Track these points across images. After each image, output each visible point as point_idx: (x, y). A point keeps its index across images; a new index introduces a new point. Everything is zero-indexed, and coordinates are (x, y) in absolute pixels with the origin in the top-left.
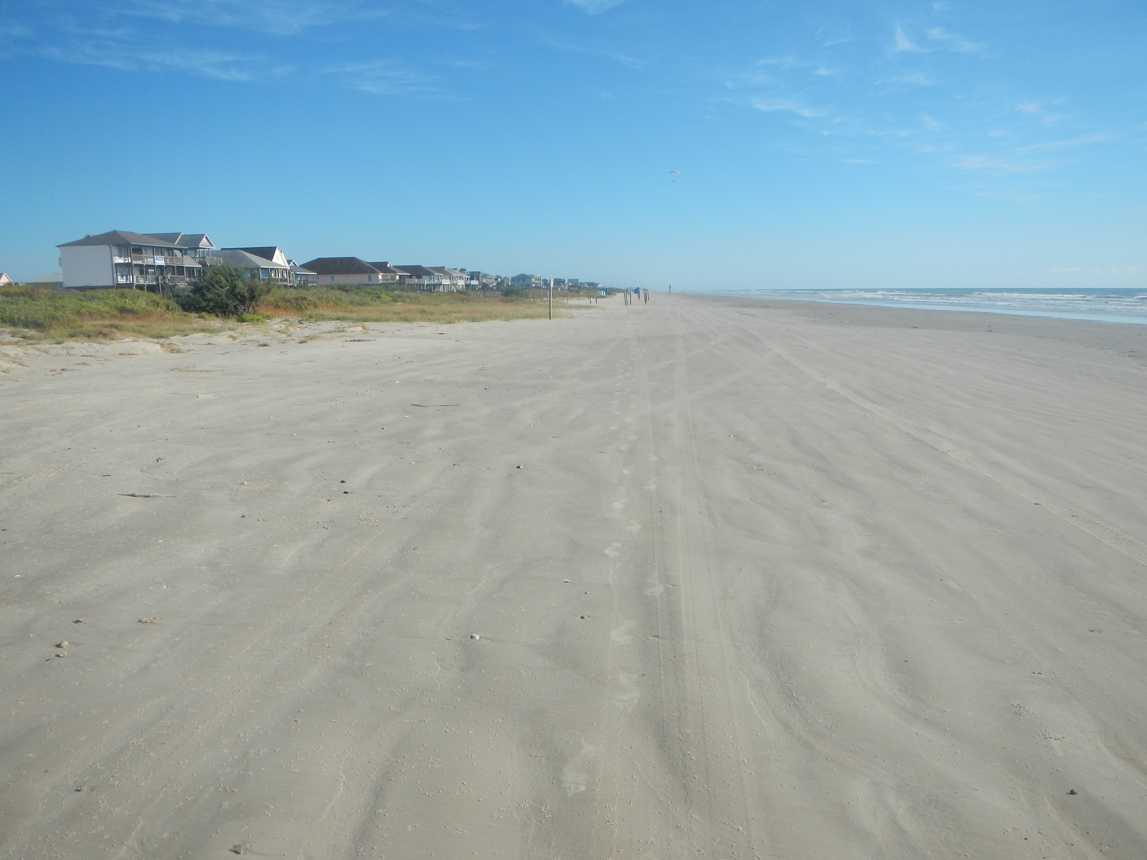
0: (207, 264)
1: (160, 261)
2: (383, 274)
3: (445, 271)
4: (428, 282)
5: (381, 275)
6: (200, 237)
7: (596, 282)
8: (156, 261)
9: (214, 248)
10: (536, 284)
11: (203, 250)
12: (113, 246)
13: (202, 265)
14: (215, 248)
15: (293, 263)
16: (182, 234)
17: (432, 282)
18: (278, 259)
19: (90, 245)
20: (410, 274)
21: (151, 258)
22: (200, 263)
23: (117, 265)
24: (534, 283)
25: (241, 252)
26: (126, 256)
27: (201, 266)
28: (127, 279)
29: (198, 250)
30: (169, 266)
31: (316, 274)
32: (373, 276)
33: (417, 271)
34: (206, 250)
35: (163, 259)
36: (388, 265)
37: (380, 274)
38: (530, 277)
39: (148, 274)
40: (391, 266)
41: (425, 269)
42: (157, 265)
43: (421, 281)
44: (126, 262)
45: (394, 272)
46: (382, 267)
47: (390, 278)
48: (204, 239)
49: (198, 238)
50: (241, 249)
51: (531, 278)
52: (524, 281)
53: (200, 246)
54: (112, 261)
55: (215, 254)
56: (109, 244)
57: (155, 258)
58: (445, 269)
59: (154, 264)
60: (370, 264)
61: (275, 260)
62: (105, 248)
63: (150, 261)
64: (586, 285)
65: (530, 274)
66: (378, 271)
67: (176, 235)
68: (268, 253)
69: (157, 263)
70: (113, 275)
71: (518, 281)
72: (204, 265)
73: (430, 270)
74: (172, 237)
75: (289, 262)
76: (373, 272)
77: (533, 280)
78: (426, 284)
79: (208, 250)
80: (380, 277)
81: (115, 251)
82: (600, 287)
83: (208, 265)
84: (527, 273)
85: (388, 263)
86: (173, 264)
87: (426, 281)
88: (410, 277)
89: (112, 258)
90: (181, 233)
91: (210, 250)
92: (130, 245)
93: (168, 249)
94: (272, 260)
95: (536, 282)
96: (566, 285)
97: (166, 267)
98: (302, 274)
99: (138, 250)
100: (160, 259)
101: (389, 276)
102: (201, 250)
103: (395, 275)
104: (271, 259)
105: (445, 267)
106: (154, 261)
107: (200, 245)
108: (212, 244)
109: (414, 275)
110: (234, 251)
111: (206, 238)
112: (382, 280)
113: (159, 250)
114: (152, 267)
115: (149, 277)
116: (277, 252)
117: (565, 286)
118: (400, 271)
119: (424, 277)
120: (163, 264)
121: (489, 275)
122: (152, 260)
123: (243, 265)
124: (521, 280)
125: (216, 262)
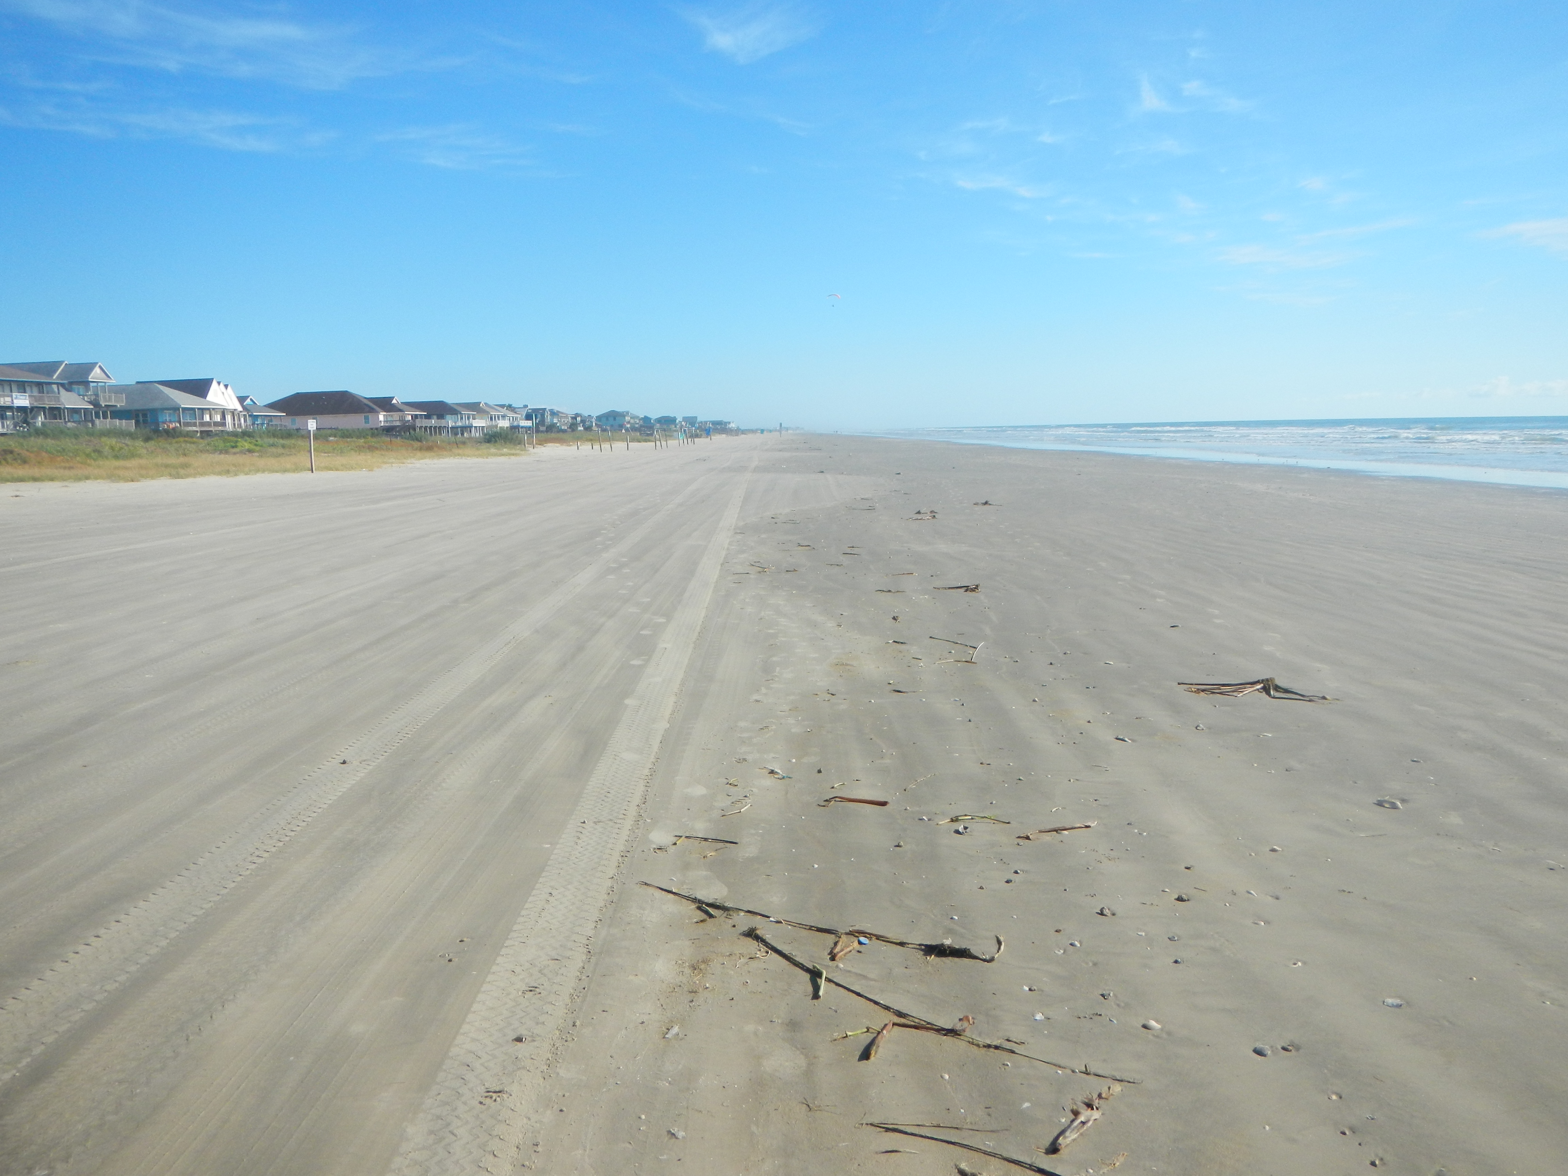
0: (101, 403)
1: (22, 400)
2: (385, 413)
3: (480, 408)
4: (454, 424)
5: (383, 415)
6: (90, 367)
7: (725, 420)
8: (15, 401)
9: (113, 382)
10: (632, 424)
11: (95, 384)
13: (93, 405)
14: (115, 382)
15: (251, 399)
16: (66, 362)
17: (459, 424)
18: (217, 395)
20: (426, 413)
21: (8, 396)
22: (90, 403)
24: (629, 422)
25: (157, 387)
27: (92, 407)
29: (89, 385)
30: (37, 407)
31: (285, 414)
32: (370, 416)
33: (438, 409)
34: (100, 384)
35: (27, 398)
36: (394, 401)
37: (381, 413)
38: (622, 415)
39: (7, 419)
40: (397, 401)
41: (450, 406)
42: (17, 406)
43: (442, 423)
45: (400, 410)
46: (385, 404)
47: (398, 419)
48: (97, 370)
49: (88, 368)
50: (162, 382)
51: (624, 416)
52: (615, 419)
53: (91, 379)
55: (118, 390)
57: (14, 396)
58: (481, 405)
59: (12, 405)
60: (369, 401)
61: (211, 397)
64: (709, 424)
65: (623, 411)
66: (377, 409)
67: (61, 363)
68: (200, 387)
69: (16, 404)
71: (607, 419)
72: (96, 404)
73: (455, 407)
74: (49, 368)
75: (242, 399)
76: (372, 410)
77: (627, 418)
78: (450, 426)
79: (103, 384)
80: (381, 417)
82: (732, 427)
83: (101, 405)
85: (393, 398)
86: (44, 404)
87: (450, 421)
88: (428, 417)
90: (63, 362)
91: (107, 384)
93: (39, 385)
94: (206, 397)
95: (632, 421)
96: (678, 424)
97: (32, 409)
98: (262, 415)
100: (21, 397)
101: (396, 416)
102: (92, 384)
103: (403, 414)
104: (203, 396)
105: (481, 402)
106: (12, 400)
107: (90, 377)
108: (110, 376)
109: (434, 415)
110: (147, 385)
111: (100, 367)
112: (384, 421)
113: (22, 387)
114: (10, 408)
115: (6, 422)
117: (676, 427)
118: (410, 408)
119: (448, 417)
120: (28, 404)
121: (562, 413)
122: (9, 399)
123: (156, 405)
124: (611, 419)
125: (117, 401)
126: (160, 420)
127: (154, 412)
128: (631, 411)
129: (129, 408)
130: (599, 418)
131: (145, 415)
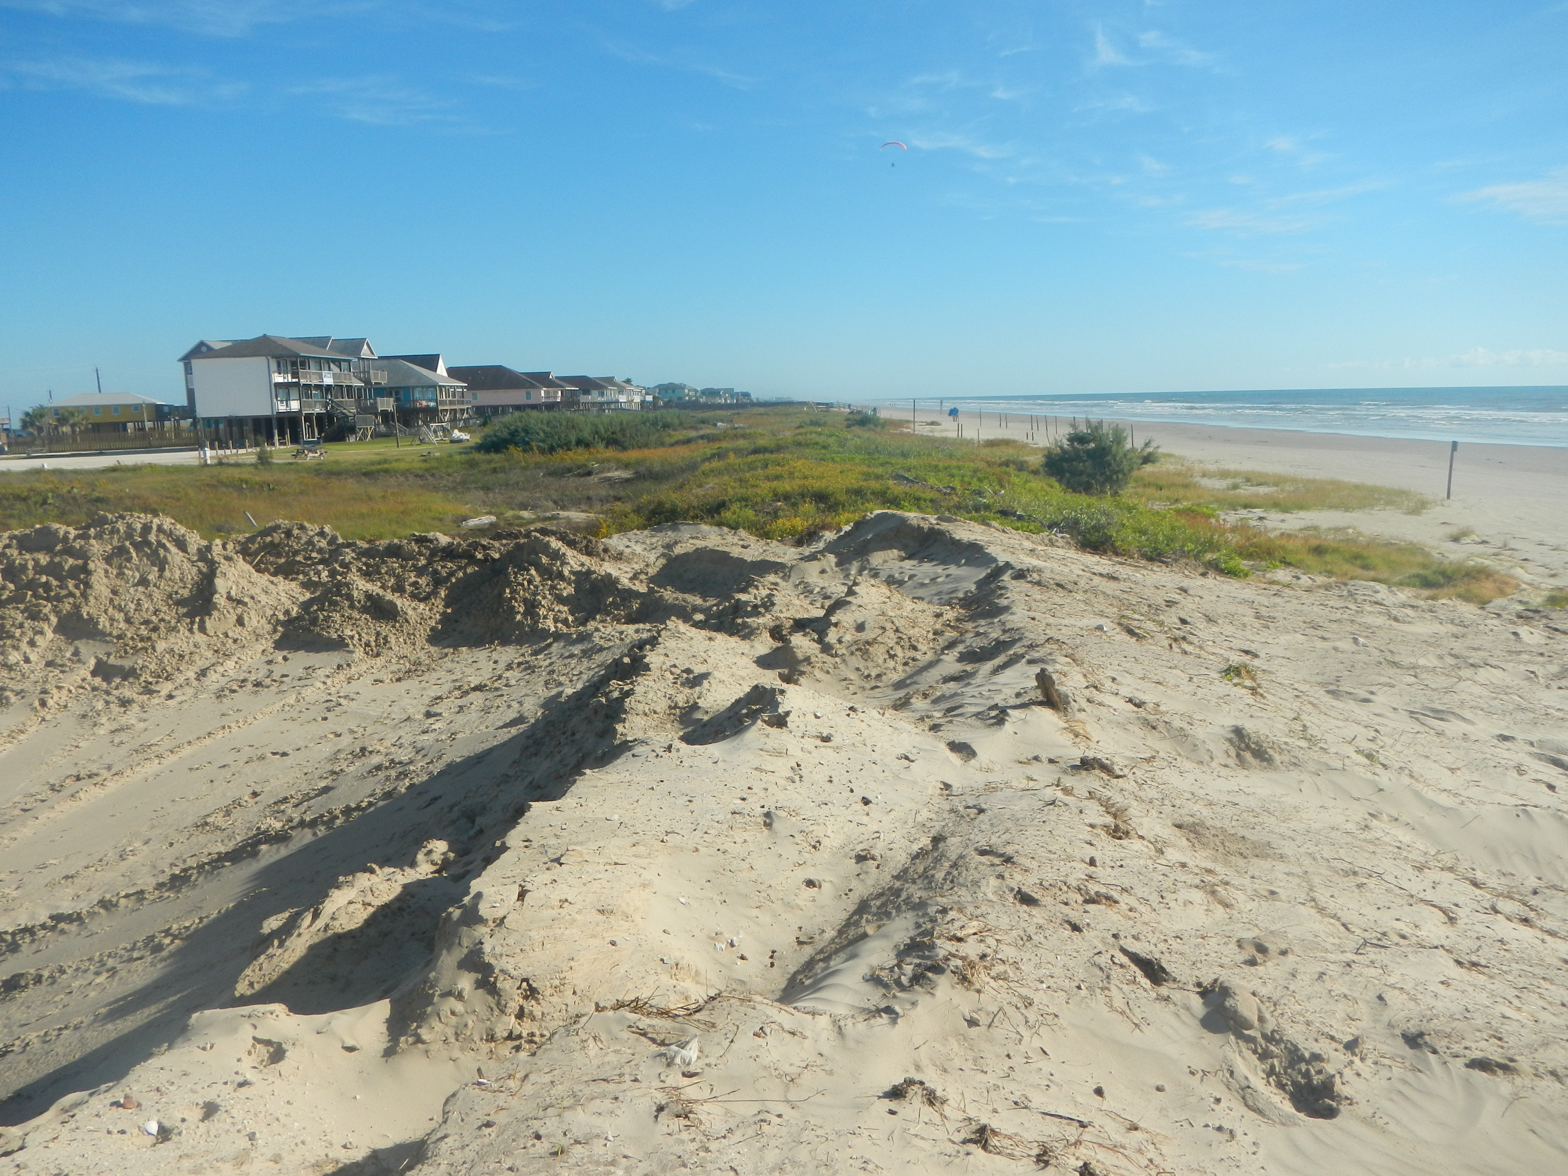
1: (328, 379)
2: (545, 389)
3: (618, 383)
4: (598, 399)
5: (543, 391)
6: (361, 342)
8: (324, 379)
9: (376, 358)
10: (690, 397)
11: (365, 362)
12: (271, 357)
13: (364, 383)
16: (335, 338)
18: (441, 371)
19: (237, 357)
21: (318, 374)
22: (360, 379)
23: (277, 385)
25: (404, 362)
26: (285, 372)
28: (289, 406)
30: (338, 385)
32: (532, 392)
36: (551, 376)
37: (542, 388)
38: (682, 387)
39: (313, 398)
40: (554, 377)
41: (592, 381)
42: (323, 385)
43: (591, 398)
44: (286, 380)
45: (559, 386)
46: (542, 379)
48: (365, 347)
49: (356, 345)
50: (404, 358)
52: (674, 392)
53: (362, 355)
54: (271, 381)
56: (266, 356)
57: (324, 375)
58: (617, 380)
60: (526, 376)
61: (439, 371)
62: (261, 361)
66: (539, 385)
67: (329, 338)
68: (430, 362)
70: (273, 400)
72: (367, 383)
73: (598, 382)
74: (321, 342)
76: (533, 386)
79: (370, 361)
81: (273, 365)
83: (372, 383)
84: (677, 381)
85: (550, 373)
86: (342, 382)
88: (577, 392)
89: (270, 376)
90: (331, 337)
91: (372, 359)
92: (289, 355)
97: (335, 387)
99: (300, 363)
101: (552, 392)
104: (435, 371)
105: (615, 377)
108: (374, 351)
109: (583, 390)
110: (393, 361)
111: (368, 345)
112: (547, 397)
114: (320, 387)
116: (440, 362)
120: (332, 382)
122: (319, 377)
123: (412, 382)
124: (670, 392)
125: (380, 378)
126: (414, 397)
127: (407, 389)
129: (389, 386)
131: (397, 393)
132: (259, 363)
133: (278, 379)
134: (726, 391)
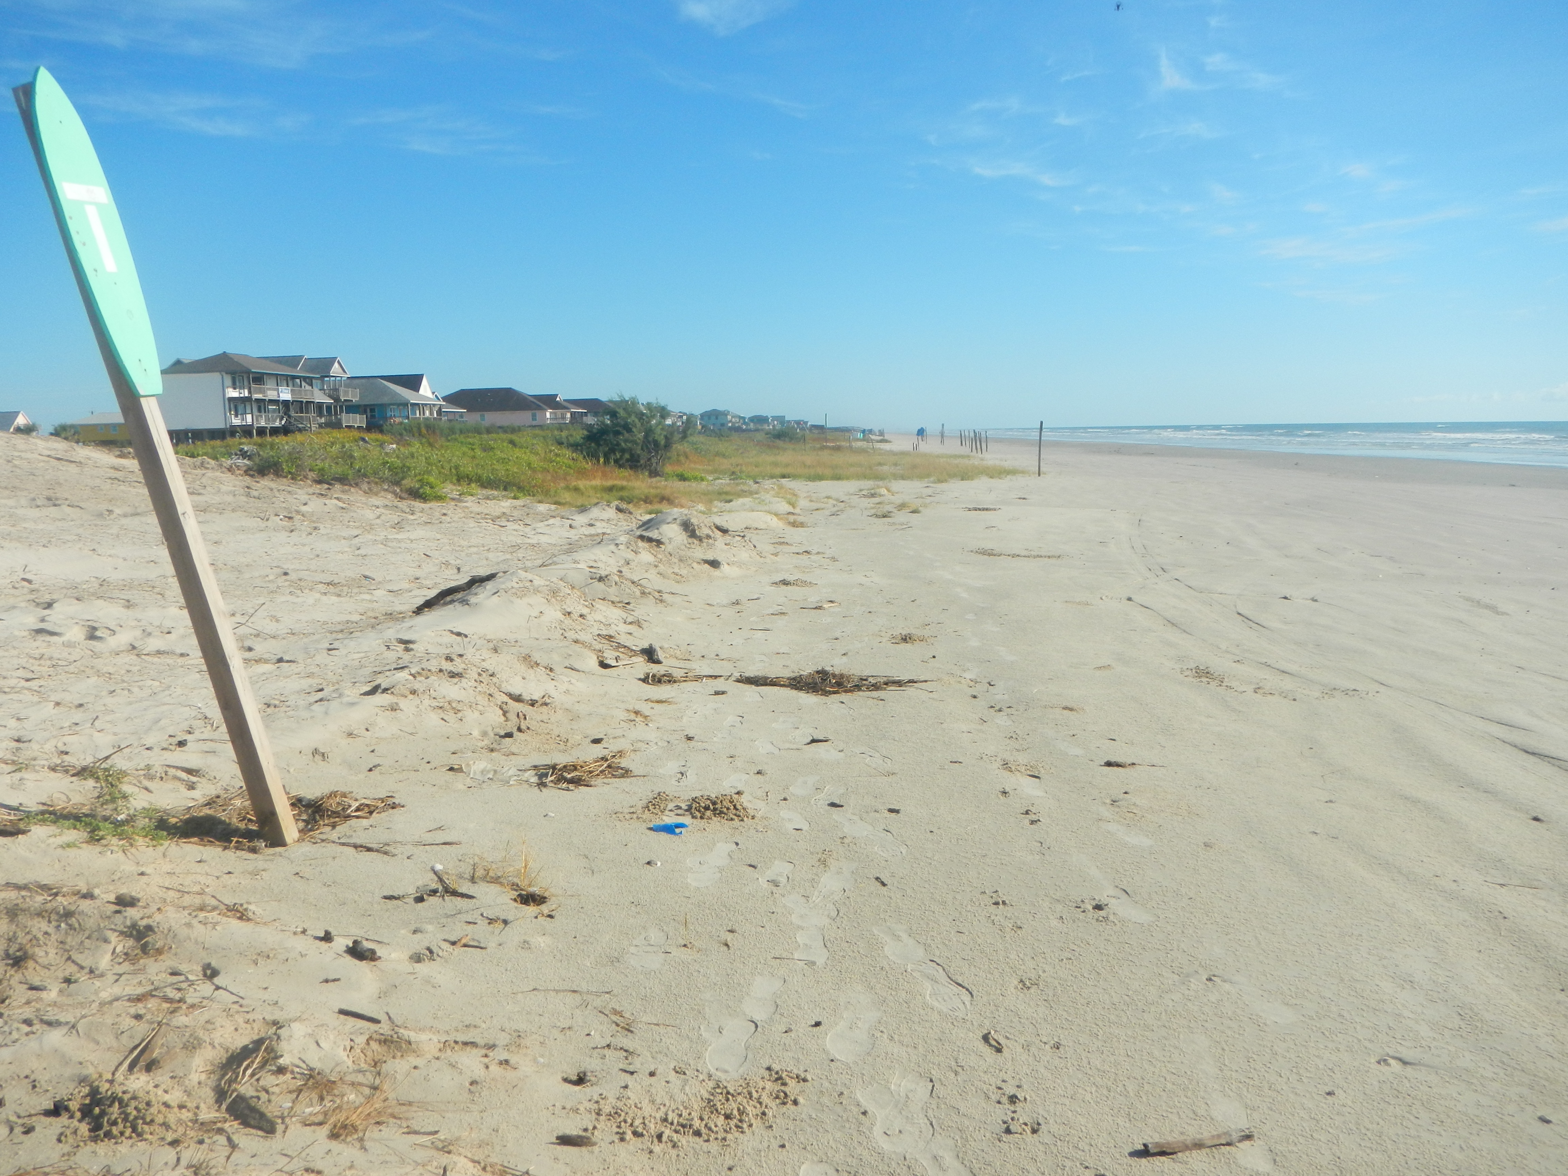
1: (286, 395)
2: (551, 410)
5: (549, 413)
6: (332, 360)
8: (281, 395)
10: (733, 423)
11: (335, 379)
12: (227, 373)
13: (333, 399)
14: (349, 376)
16: (305, 356)
18: (426, 391)
19: (195, 372)
20: (584, 411)
21: (275, 390)
22: (330, 396)
23: (231, 399)
24: (731, 421)
25: (381, 381)
26: (242, 387)
27: (332, 402)
28: (243, 420)
29: (326, 379)
30: (296, 401)
31: (466, 411)
32: (538, 413)
34: (338, 379)
35: (289, 392)
36: (558, 399)
37: (548, 410)
38: (725, 414)
39: (269, 412)
40: (561, 400)
42: (282, 400)
44: (242, 395)
45: (565, 408)
46: (549, 401)
47: (560, 416)
48: (336, 365)
49: (328, 363)
50: (383, 377)
51: (726, 415)
52: (717, 418)
54: (224, 395)
55: (350, 383)
56: (220, 372)
57: (281, 390)
59: (277, 399)
60: (534, 398)
61: (422, 391)
62: (215, 377)
63: (271, 395)
66: (543, 406)
67: (301, 357)
68: (413, 382)
69: (281, 397)
70: (225, 414)
71: (709, 418)
72: (337, 400)
74: (293, 361)
75: (438, 395)
76: (539, 408)
77: (729, 417)
79: (340, 379)
80: (548, 415)
81: (228, 380)
83: (339, 400)
84: (721, 408)
85: (557, 395)
86: (301, 398)
88: (585, 414)
89: (224, 391)
91: (344, 379)
92: (248, 372)
93: (291, 378)
97: (293, 402)
99: (259, 379)
100: (286, 391)
101: (559, 413)
102: (332, 379)
103: (567, 411)
104: (418, 390)
106: (278, 394)
107: (330, 372)
108: (347, 371)
109: (591, 412)
110: (371, 380)
111: (339, 362)
112: (550, 419)
113: (283, 379)
114: (275, 402)
115: (269, 416)
116: (425, 382)
117: (768, 426)
118: (572, 406)
120: (289, 398)
122: (275, 393)
123: (385, 400)
124: (713, 418)
125: (353, 396)
126: (388, 415)
127: (383, 406)
128: (731, 410)
129: (361, 403)
130: (703, 416)
131: (372, 410)
132: (214, 378)
133: (233, 393)
134: (775, 418)
